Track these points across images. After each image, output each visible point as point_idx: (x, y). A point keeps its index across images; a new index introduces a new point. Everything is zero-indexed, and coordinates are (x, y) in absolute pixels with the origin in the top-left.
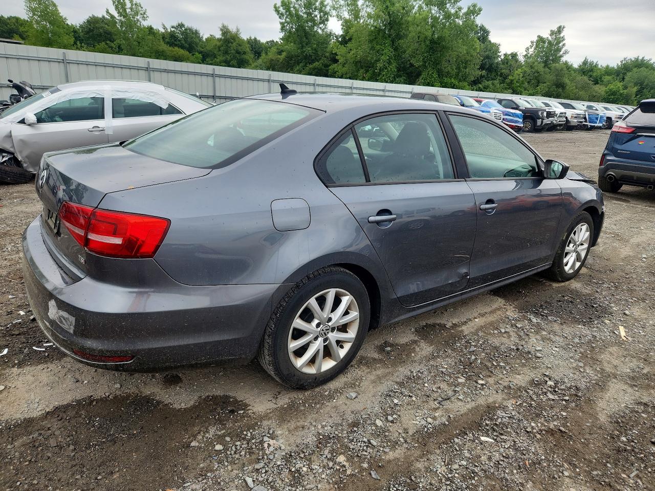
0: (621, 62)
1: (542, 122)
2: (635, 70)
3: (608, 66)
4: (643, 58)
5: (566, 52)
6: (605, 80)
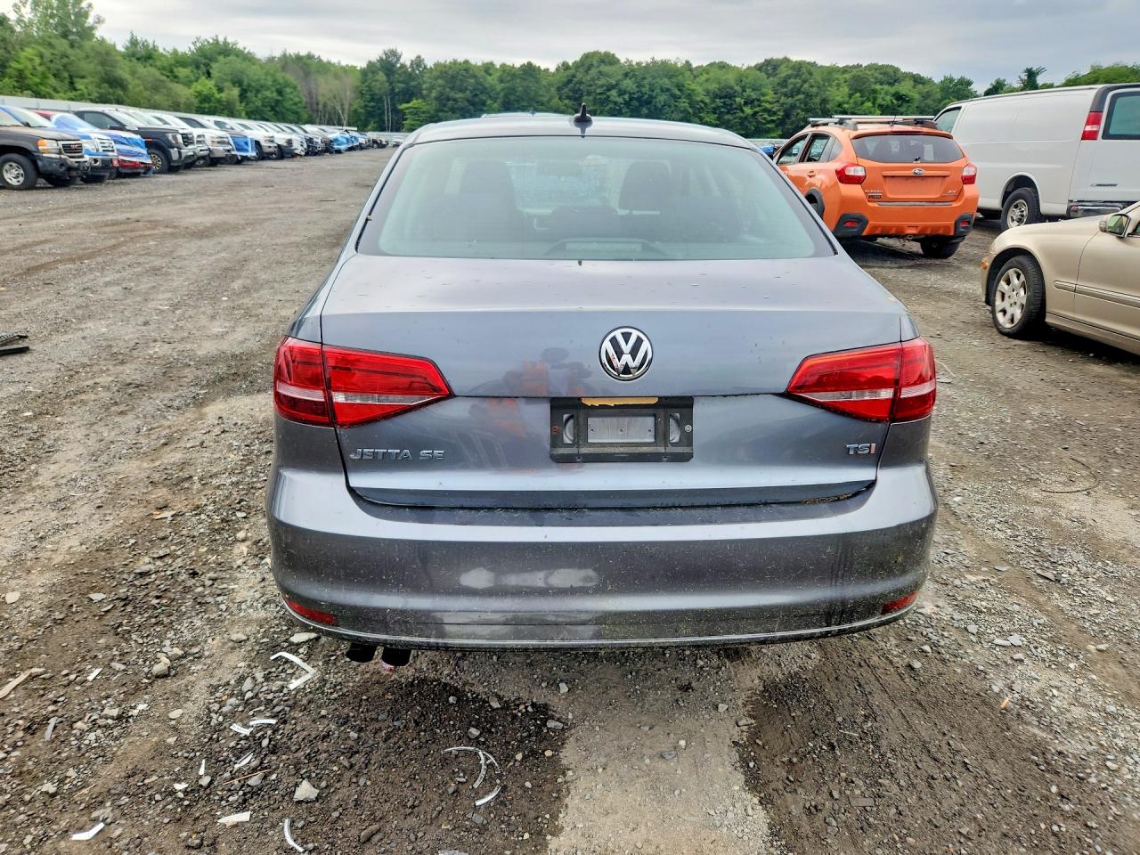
0: (194, 43)
1: (180, 153)
2: (221, 58)
3: (175, 51)
4: (225, 39)
5: (99, 21)
6: (181, 75)
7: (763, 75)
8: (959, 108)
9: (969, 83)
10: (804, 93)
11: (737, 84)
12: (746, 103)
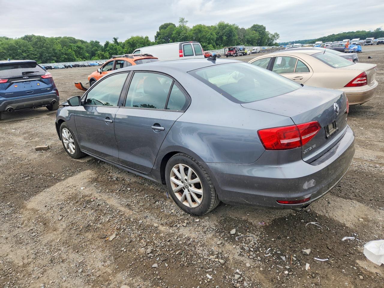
7: (26, 41)
8: (140, 50)
9: (99, 43)
10: (45, 47)
11: (17, 45)
12: (22, 52)
